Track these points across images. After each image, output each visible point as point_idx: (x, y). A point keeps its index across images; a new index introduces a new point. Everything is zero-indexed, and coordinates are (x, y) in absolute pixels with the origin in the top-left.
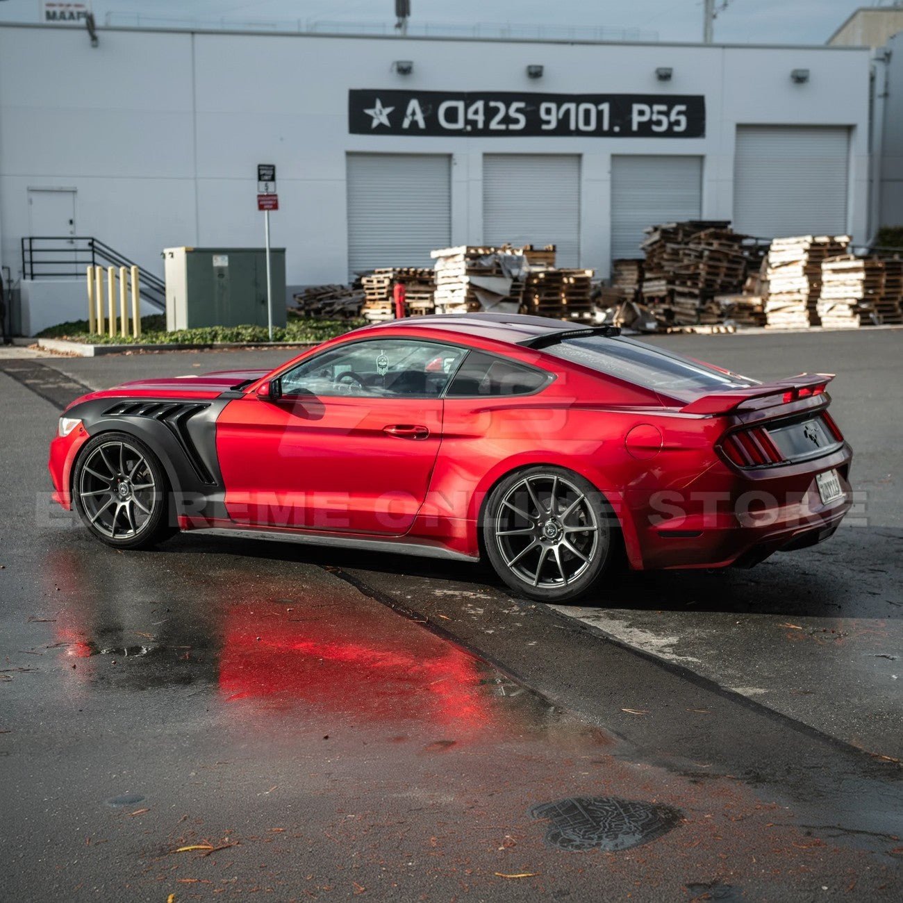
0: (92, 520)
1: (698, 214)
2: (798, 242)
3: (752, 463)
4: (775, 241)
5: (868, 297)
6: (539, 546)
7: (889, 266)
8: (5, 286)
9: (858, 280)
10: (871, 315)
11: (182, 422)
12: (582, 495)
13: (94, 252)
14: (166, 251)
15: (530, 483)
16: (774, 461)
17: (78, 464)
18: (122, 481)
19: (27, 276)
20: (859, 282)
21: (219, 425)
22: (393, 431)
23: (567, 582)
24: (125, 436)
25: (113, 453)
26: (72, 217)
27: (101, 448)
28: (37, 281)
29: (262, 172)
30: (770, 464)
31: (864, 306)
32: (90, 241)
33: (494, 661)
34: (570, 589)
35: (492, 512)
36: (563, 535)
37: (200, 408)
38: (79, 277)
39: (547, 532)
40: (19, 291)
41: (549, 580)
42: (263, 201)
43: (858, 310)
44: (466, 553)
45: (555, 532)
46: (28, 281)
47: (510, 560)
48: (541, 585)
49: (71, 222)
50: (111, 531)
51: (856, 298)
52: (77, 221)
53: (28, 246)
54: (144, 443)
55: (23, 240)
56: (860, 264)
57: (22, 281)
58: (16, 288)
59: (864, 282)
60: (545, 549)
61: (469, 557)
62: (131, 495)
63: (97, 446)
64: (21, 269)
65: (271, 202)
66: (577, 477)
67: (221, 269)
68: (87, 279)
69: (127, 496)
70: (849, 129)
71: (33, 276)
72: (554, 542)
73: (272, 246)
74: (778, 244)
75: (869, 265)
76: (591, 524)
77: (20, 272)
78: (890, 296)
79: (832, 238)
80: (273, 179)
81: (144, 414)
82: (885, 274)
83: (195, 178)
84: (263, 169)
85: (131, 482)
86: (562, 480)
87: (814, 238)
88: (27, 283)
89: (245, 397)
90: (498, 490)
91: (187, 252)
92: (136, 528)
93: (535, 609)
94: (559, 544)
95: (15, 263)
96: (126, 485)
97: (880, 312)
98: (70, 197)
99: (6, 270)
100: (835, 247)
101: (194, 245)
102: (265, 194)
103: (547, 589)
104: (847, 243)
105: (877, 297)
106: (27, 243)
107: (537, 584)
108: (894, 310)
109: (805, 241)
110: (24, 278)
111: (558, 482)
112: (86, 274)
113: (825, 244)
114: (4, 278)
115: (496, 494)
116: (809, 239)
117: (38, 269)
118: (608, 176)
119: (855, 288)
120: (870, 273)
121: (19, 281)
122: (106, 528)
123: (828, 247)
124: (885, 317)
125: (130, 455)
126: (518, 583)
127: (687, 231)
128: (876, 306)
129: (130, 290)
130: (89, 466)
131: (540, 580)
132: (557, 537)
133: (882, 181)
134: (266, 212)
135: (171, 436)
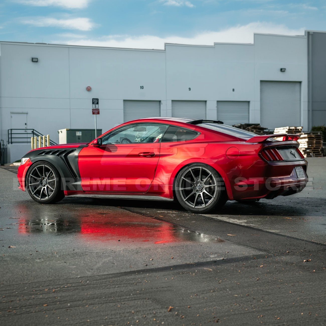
0: (33, 194)
1: (248, 122)
2: (284, 129)
3: (272, 160)
4: (276, 129)
5: (309, 147)
6: (195, 193)
7: (316, 137)
8: (2, 147)
9: (306, 141)
10: (311, 154)
11: (66, 156)
12: (211, 173)
13: (33, 134)
14: (59, 131)
15: (192, 170)
16: (280, 160)
17: (28, 173)
18: (44, 179)
19: (9, 143)
20: (306, 142)
21: (79, 157)
22: (142, 154)
23: (206, 205)
24: (45, 162)
25: (40, 169)
26: (26, 123)
27: (36, 167)
28: (13, 144)
29: (94, 101)
30: (278, 161)
31: (308, 151)
32: (32, 130)
33: (180, 225)
34: (207, 208)
35: (178, 181)
36: (204, 189)
37: (72, 151)
38: (28, 143)
39: (198, 188)
40: (7, 148)
41: (199, 205)
42: (94, 111)
43: (306, 152)
44: (168, 198)
45: (201, 188)
46: (10, 145)
47: (185, 199)
48: (196, 207)
49: (26, 124)
50: (40, 198)
51: (305, 148)
52: (28, 124)
53: (10, 132)
54: (52, 164)
55: (8, 130)
56: (306, 136)
57: (8, 145)
58: (6, 147)
59: (308, 142)
60: (198, 194)
61: (170, 199)
62: (47, 184)
63: (35, 167)
64: (8, 141)
65: (97, 112)
66: (209, 167)
67: (79, 136)
68: (31, 144)
69: (46, 185)
70: (300, 82)
71: (12, 143)
72: (201, 191)
73: (97, 129)
74: (277, 130)
75: (309, 136)
76: (214, 184)
77: (7, 142)
78: (317, 147)
79: (296, 127)
80: (98, 103)
81: (52, 154)
82: (315, 139)
83: (70, 109)
84: (94, 100)
85: (47, 179)
86: (203, 168)
87: (289, 127)
88: (9, 146)
89: (89, 146)
90: (180, 174)
91: (67, 130)
92: (49, 196)
93: (194, 215)
94: (203, 192)
95: (5, 139)
96: (45, 181)
97: (314, 153)
98: (25, 115)
99: (2, 141)
100: (297, 131)
101: (69, 128)
102: (95, 109)
103: (198, 209)
104: (301, 129)
105: (313, 148)
106: (10, 131)
107: (195, 207)
108: (319, 152)
109: (286, 128)
110: (9, 144)
111: (202, 169)
112: (31, 142)
113: (293, 129)
114: (2, 144)
115: (179, 175)
116: (288, 128)
117: (13, 140)
118: (216, 108)
119: (305, 144)
120: (309, 139)
121: (7, 145)
122: (38, 196)
123: (295, 130)
124: (316, 155)
125: (47, 170)
126: (188, 207)
127: (244, 127)
128: (312, 151)
129: (47, 142)
130: (32, 174)
131: (196, 205)
132: (202, 190)
133: (313, 110)
134: (95, 115)
135: (62, 161)
